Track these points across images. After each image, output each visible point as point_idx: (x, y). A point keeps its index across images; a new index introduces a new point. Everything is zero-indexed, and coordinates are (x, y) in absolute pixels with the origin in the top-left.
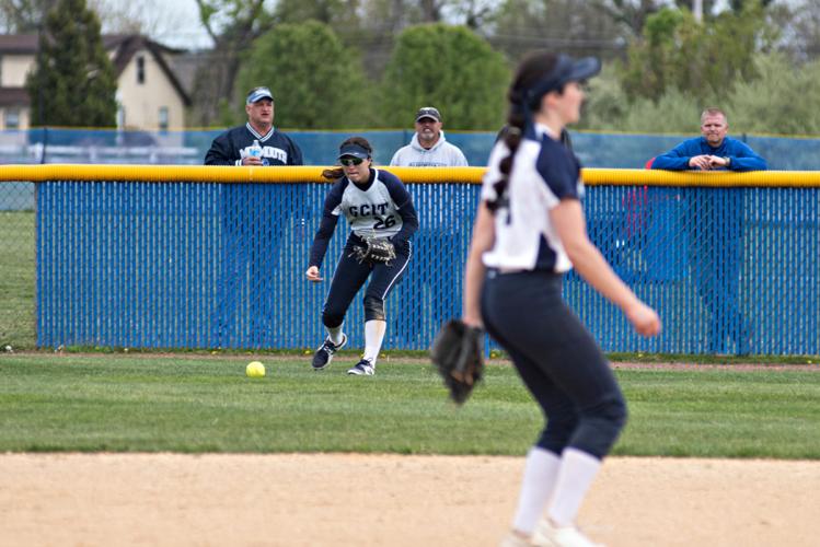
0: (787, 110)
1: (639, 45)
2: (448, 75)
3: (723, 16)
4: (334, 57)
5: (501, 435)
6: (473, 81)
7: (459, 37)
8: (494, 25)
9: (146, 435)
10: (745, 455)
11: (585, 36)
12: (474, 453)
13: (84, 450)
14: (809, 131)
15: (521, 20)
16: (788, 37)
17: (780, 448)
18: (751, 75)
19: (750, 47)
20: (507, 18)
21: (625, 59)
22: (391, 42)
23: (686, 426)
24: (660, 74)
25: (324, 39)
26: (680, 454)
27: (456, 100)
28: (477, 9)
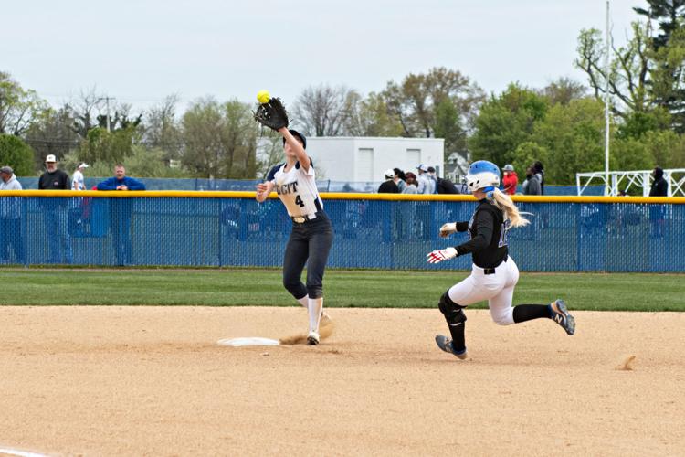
0: (145, 168)
1: (85, 142)
2: (7, 155)
3: (118, 130)
5: (36, 297)
6: (18, 157)
7: (11, 139)
8: (26, 135)
10: (135, 304)
11: (62, 138)
12: (25, 305)
14: (153, 176)
15: (36, 132)
16: (145, 139)
17: (149, 301)
18: (130, 154)
19: (130, 142)
20: (31, 132)
21: (80, 148)
23: (110, 293)
24: (93, 153)
26: (109, 304)
28: (19, 128)
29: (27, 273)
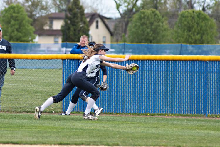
4: (159, 20)
9: (96, 140)
13: (76, 144)
22: (177, 15)
25: (156, 14)
27: (197, 34)
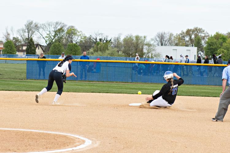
0: (112, 54)
1: (95, 46)
2: (73, 49)
3: (105, 43)
4: (61, 46)
5: (79, 90)
6: (76, 50)
7: (75, 45)
8: (79, 43)
9: (39, 89)
10: (107, 93)
11: (89, 45)
12: (76, 92)
13: (32, 91)
14: (114, 56)
15: (82, 43)
16: (112, 45)
17: (111, 92)
18: (108, 49)
19: (108, 46)
21: (94, 47)
22: (67, 45)
23: (100, 89)
24: (98, 49)
25: (60, 45)
26: (100, 93)
27: (74, 51)
28: (77, 42)
29: (78, 83)
